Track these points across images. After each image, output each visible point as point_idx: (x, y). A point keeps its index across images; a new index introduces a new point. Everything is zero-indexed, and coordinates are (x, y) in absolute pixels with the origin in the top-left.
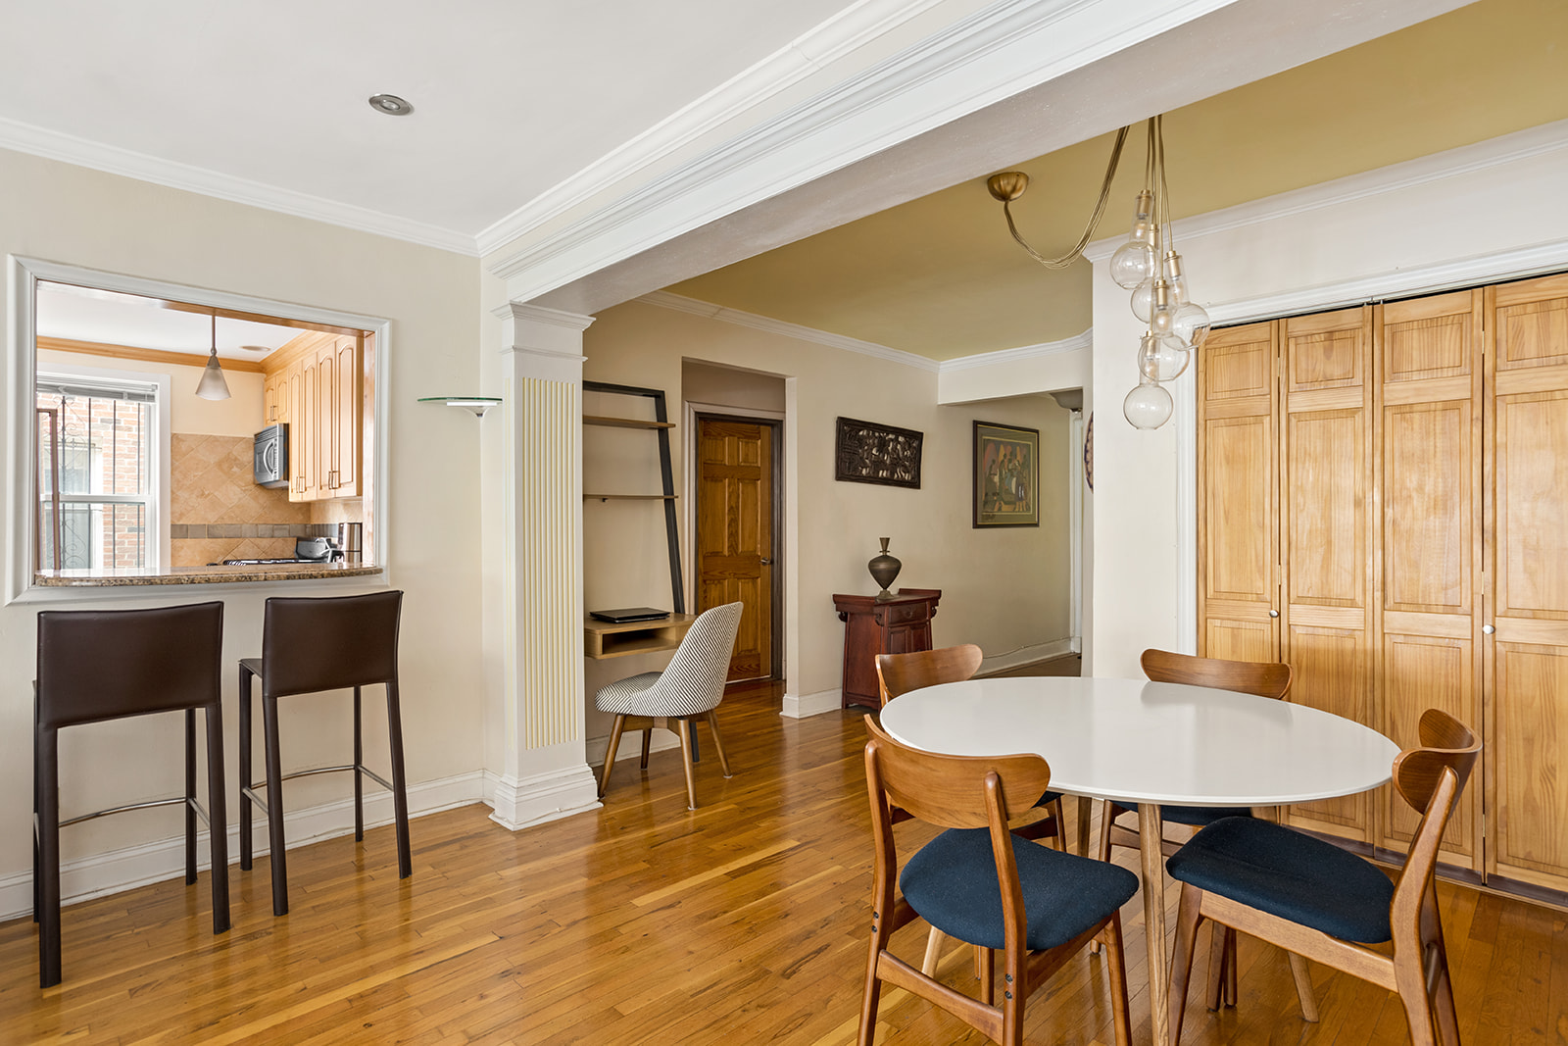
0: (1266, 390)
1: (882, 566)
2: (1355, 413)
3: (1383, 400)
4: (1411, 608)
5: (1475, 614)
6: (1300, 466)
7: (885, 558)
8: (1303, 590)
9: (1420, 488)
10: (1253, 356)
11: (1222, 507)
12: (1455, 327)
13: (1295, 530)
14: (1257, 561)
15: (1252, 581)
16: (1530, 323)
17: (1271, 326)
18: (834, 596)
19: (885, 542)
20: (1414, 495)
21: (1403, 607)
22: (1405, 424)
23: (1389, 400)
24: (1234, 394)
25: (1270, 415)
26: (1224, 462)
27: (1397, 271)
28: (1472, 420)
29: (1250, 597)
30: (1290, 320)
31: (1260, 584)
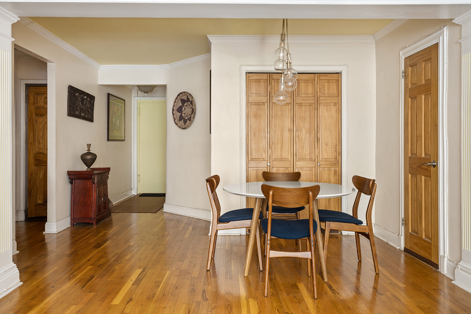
0: (266, 95)
1: (89, 157)
2: (289, 104)
3: (296, 101)
4: (302, 160)
5: (316, 161)
6: (275, 119)
7: (89, 153)
8: (276, 157)
9: (304, 127)
10: (262, 84)
11: (253, 131)
12: (311, 83)
13: (274, 138)
14: (263, 148)
15: (262, 155)
16: (326, 84)
17: (268, 75)
18: (68, 172)
19: (89, 146)
20: (303, 128)
21: (300, 160)
22: (301, 109)
23: (297, 101)
24: (257, 95)
25: (267, 103)
26: (254, 116)
27: (300, 65)
28: (315, 109)
29: (261, 160)
30: (273, 74)
31: (264, 155)
